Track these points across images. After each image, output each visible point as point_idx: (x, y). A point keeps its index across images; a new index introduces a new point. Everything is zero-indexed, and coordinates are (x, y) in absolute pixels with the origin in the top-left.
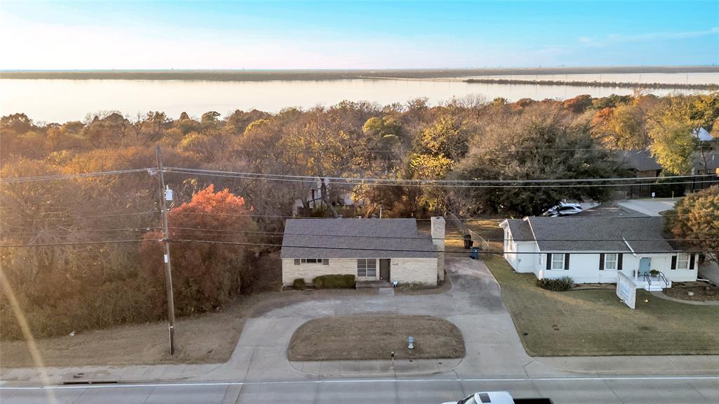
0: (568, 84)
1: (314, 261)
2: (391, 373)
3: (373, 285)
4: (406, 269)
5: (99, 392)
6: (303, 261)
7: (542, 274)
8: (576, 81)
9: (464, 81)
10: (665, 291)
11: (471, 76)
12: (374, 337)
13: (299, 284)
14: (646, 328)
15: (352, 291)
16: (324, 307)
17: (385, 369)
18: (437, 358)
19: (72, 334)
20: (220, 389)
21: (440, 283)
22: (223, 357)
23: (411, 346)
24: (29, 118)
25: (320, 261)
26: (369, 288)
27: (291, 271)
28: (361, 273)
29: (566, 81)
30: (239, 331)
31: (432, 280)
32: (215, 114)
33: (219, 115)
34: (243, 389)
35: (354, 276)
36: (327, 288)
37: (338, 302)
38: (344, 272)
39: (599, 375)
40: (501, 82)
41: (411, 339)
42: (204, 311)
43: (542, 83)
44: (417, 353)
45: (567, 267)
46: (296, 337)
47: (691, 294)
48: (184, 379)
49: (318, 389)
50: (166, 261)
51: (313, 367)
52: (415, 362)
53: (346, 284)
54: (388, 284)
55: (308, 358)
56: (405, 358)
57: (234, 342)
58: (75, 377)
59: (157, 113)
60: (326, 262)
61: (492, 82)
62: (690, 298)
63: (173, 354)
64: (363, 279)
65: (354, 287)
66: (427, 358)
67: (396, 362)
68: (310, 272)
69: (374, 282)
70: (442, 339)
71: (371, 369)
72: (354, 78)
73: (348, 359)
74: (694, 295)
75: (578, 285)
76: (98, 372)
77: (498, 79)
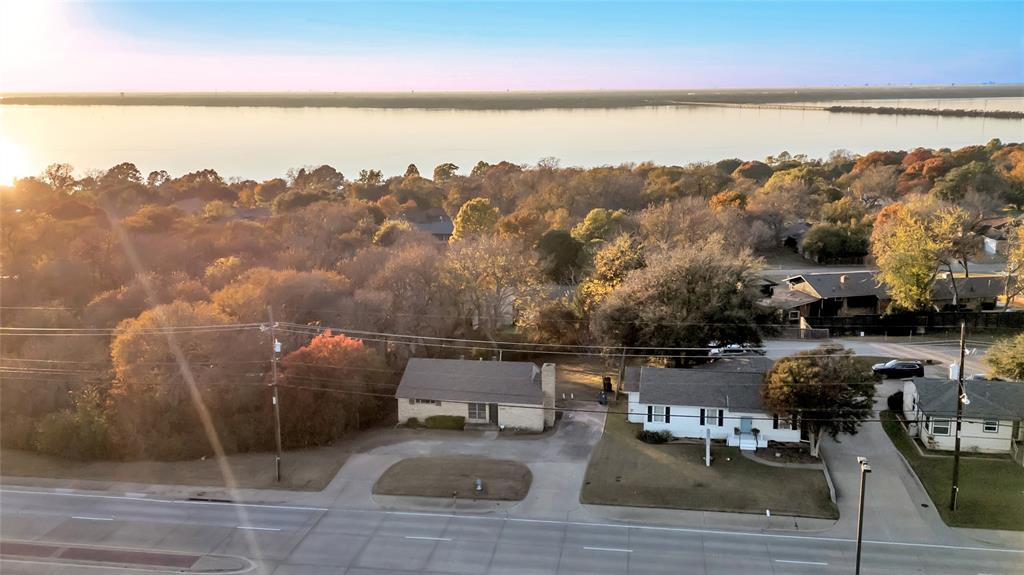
0: (988, 115)
1: (427, 401)
2: (453, 509)
3: (480, 428)
4: (513, 415)
5: (213, 507)
6: (418, 401)
7: (649, 427)
8: (1001, 110)
9: (826, 109)
10: (759, 451)
11: (838, 101)
12: (452, 478)
13: (413, 423)
14: (700, 485)
15: (460, 432)
16: (422, 447)
17: (449, 506)
18: (496, 499)
19: (203, 459)
20: (307, 512)
21: (547, 429)
22: (318, 486)
23: (479, 488)
24: (219, 175)
25: (433, 402)
26: (476, 430)
27: (406, 410)
28: (472, 415)
29: (985, 111)
30: (341, 464)
31: (538, 425)
32: (452, 167)
33: (457, 168)
34: (325, 514)
35: (464, 418)
36: (437, 428)
37: (440, 443)
38: (455, 413)
39: (629, 523)
40: (882, 111)
41: (479, 481)
42: (317, 445)
43: (947, 114)
44: (483, 494)
45: (668, 421)
46: (387, 473)
47: (778, 455)
48: (282, 503)
49: (386, 518)
50: (274, 402)
51: (389, 500)
52: (478, 502)
53: (456, 425)
54: (494, 428)
55: (389, 493)
56: (470, 498)
57: (332, 475)
58: (199, 495)
59: (372, 172)
60: (439, 403)
61: (868, 111)
62: (775, 459)
63: (280, 481)
64: (473, 421)
65: (461, 428)
66: (491, 499)
67: (459, 501)
68: (424, 411)
69: (481, 425)
70: (511, 483)
71: (436, 505)
72: (662, 104)
73: (421, 496)
74: (781, 456)
75: (677, 439)
76: (217, 492)
77: (877, 106)
